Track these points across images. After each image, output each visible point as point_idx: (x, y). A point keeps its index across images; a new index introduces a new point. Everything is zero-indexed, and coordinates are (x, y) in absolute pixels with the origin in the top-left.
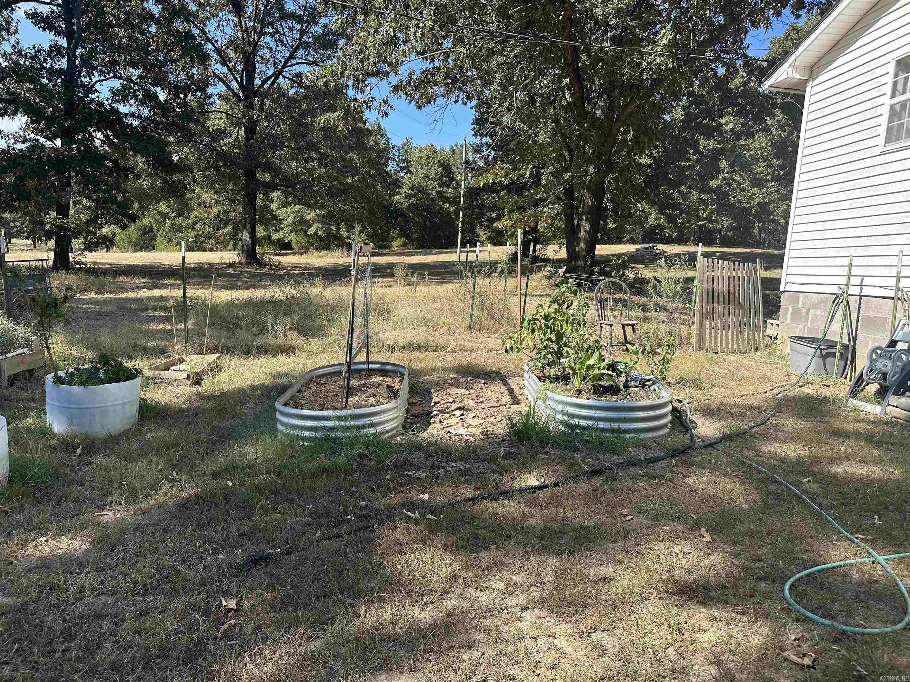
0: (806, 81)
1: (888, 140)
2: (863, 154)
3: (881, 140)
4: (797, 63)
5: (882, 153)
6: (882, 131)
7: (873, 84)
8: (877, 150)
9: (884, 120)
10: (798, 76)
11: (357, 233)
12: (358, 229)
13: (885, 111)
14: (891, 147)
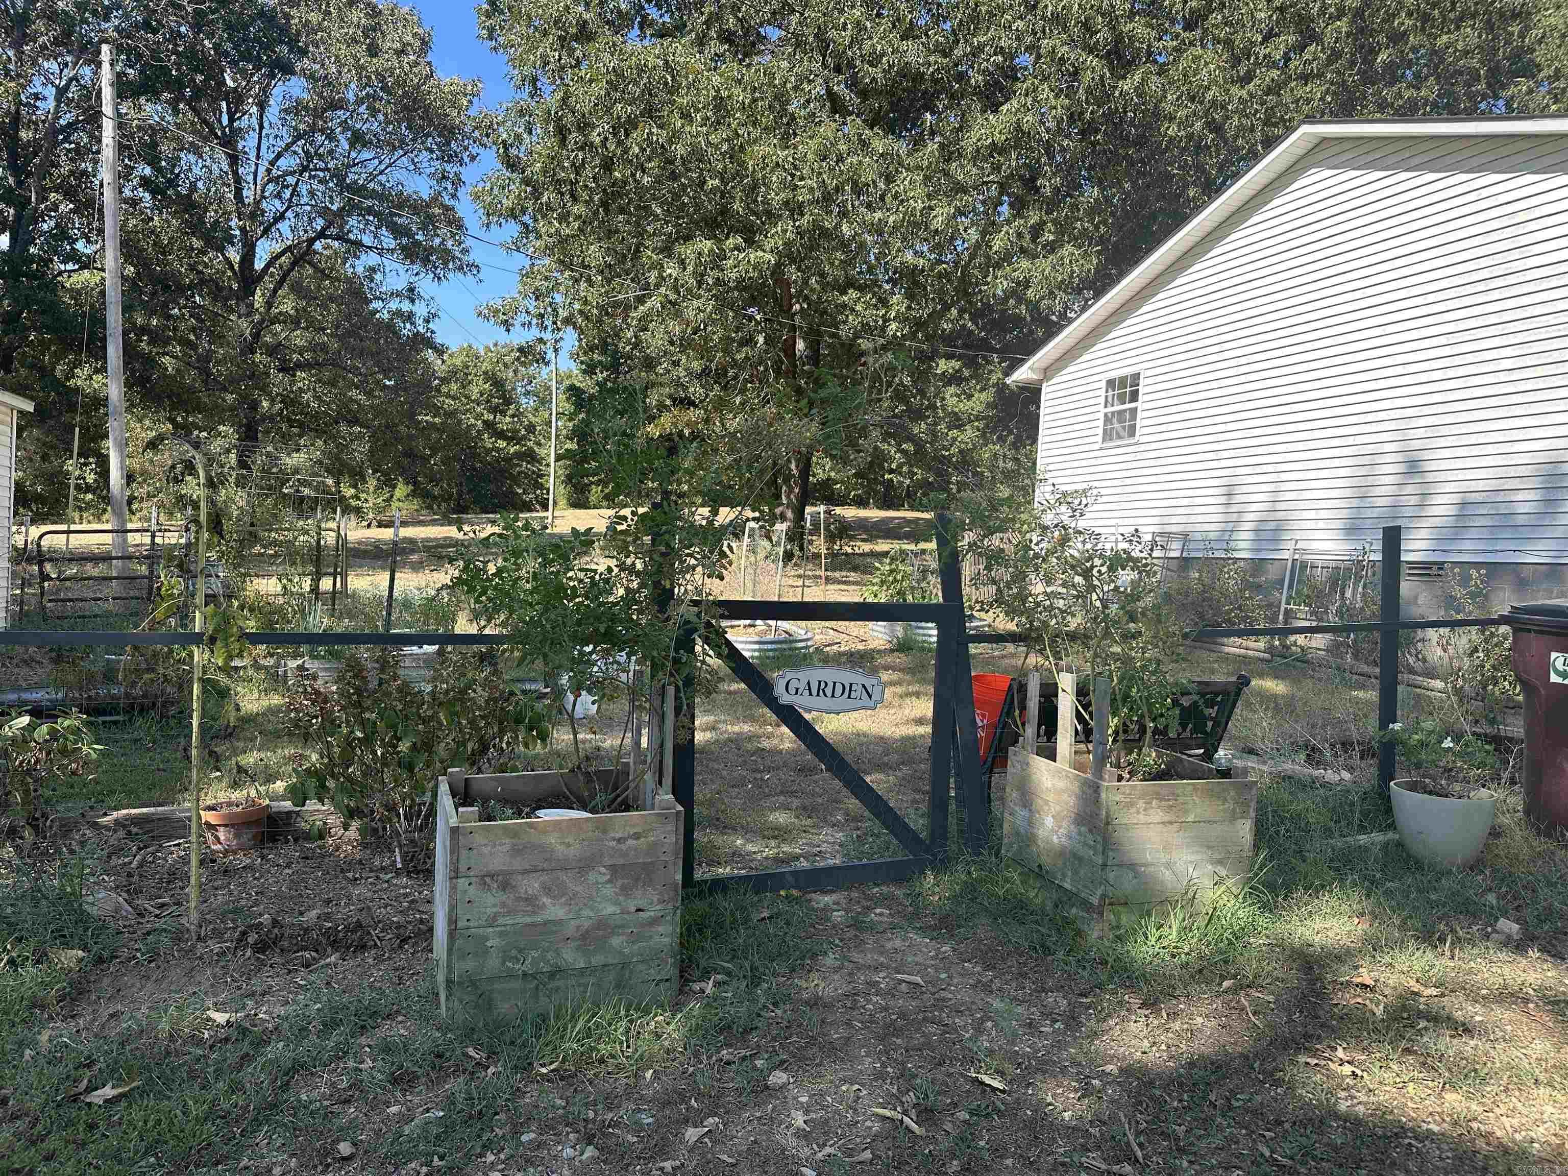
0: (1041, 382)
1: (1104, 440)
2: (1087, 448)
3: (1099, 438)
4: (1036, 366)
5: (1101, 449)
6: (1100, 431)
7: (1091, 394)
8: (1097, 447)
9: (1101, 423)
10: (1035, 377)
11: (372, 489)
12: (372, 483)
13: (1101, 416)
14: (1105, 445)
